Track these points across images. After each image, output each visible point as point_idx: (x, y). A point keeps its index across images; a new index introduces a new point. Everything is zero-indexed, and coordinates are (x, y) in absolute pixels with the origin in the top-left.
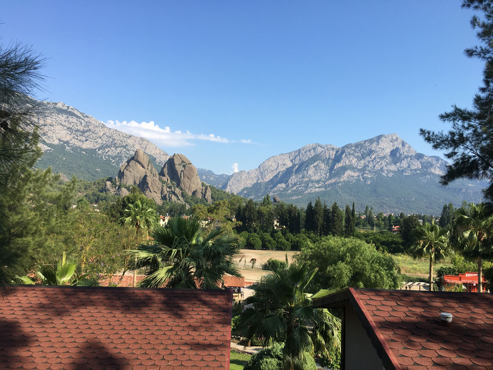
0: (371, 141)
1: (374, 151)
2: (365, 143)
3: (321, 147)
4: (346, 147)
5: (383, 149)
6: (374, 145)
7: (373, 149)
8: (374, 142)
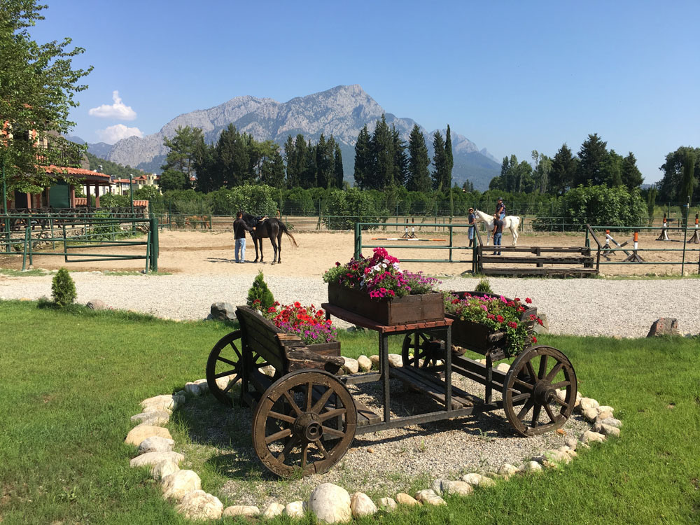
0: (327, 94)
1: (330, 108)
2: (318, 96)
3: (256, 102)
4: (293, 101)
5: (342, 107)
6: (330, 100)
7: (329, 106)
8: (330, 96)
